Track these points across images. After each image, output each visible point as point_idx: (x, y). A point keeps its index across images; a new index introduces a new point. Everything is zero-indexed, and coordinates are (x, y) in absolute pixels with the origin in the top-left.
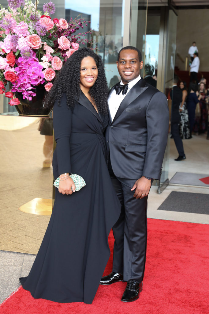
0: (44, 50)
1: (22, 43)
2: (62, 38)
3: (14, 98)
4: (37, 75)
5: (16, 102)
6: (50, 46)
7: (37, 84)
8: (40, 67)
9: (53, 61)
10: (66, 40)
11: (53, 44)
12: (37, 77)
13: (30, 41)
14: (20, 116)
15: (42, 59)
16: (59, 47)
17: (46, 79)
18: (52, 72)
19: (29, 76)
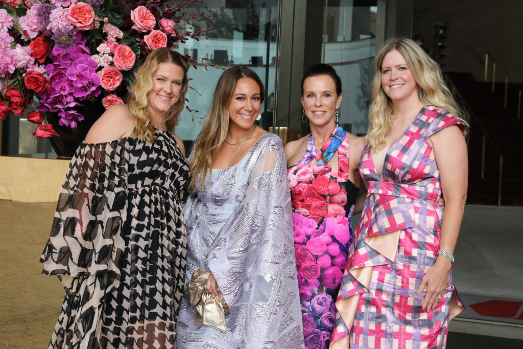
0: (104, 32)
1: (58, 19)
2: (139, 10)
3: (43, 124)
4: (86, 79)
5: (47, 130)
6: (115, 25)
7: (85, 96)
8: (93, 64)
9: (116, 53)
10: (146, 13)
11: (122, 21)
12: (86, 83)
13: (73, 14)
14: (58, 158)
15: (98, 49)
16: (134, 27)
17: (103, 86)
18: (116, 74)
19: (72, 81)
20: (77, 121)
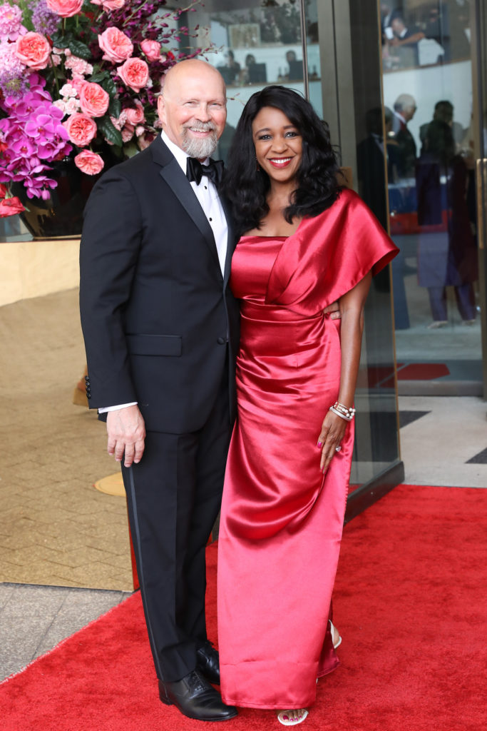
0: (66, 68)
1: (4, 58)
2: (108, 33)
3: (7, 197)
4: (50, 133)
5: (12, 206)
6: (81, 57)
7: (53, 157)
8: (56, 113)
9: (82, 95)
10: (119, 36)
11: (88, 51)
12: (51, 138)
13: (22, 50)
14: (35, 240)
15: (61, 92)
16: (105, 57)
17: (73, 141)
18: (88, 123)
19: (33, 138)
20: (49, 189)
